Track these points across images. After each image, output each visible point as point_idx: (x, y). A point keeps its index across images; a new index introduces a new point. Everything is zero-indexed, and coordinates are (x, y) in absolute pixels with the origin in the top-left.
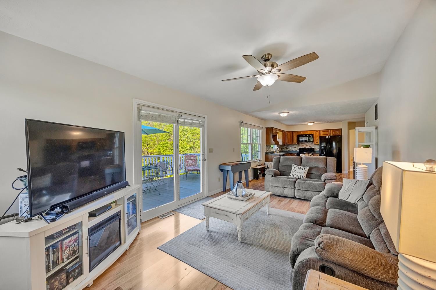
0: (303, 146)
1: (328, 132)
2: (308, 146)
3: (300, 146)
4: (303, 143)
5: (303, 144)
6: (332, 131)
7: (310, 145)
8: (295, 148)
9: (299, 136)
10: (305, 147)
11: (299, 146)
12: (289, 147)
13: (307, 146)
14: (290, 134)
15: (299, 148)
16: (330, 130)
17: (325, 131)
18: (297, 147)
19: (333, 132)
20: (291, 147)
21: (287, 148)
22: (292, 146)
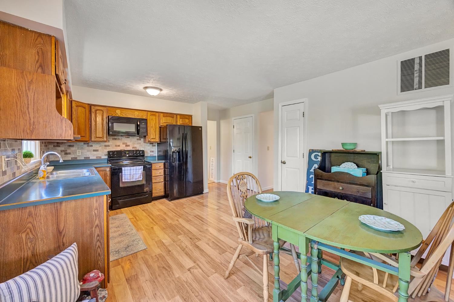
0: (119, 146)
1: (173, 118)
2: (129, 146)
3: (109, 146)
4: (119, 139)
5: (118, 142)
6: (178, 116)
7: (134, 144)
8: (94, 151)
9: (114, 119)
10: (122, 147)
11: (105, 146)
12: (73, 149)
13: (127, 146)
14: (84, 110)
15: (109, 152)
16: (177, 115)
17: (169, 115)
18: (100, 148)
19: (181, 120)
20: (82, 148)
21: (68, 151)
22: (86, 146)
